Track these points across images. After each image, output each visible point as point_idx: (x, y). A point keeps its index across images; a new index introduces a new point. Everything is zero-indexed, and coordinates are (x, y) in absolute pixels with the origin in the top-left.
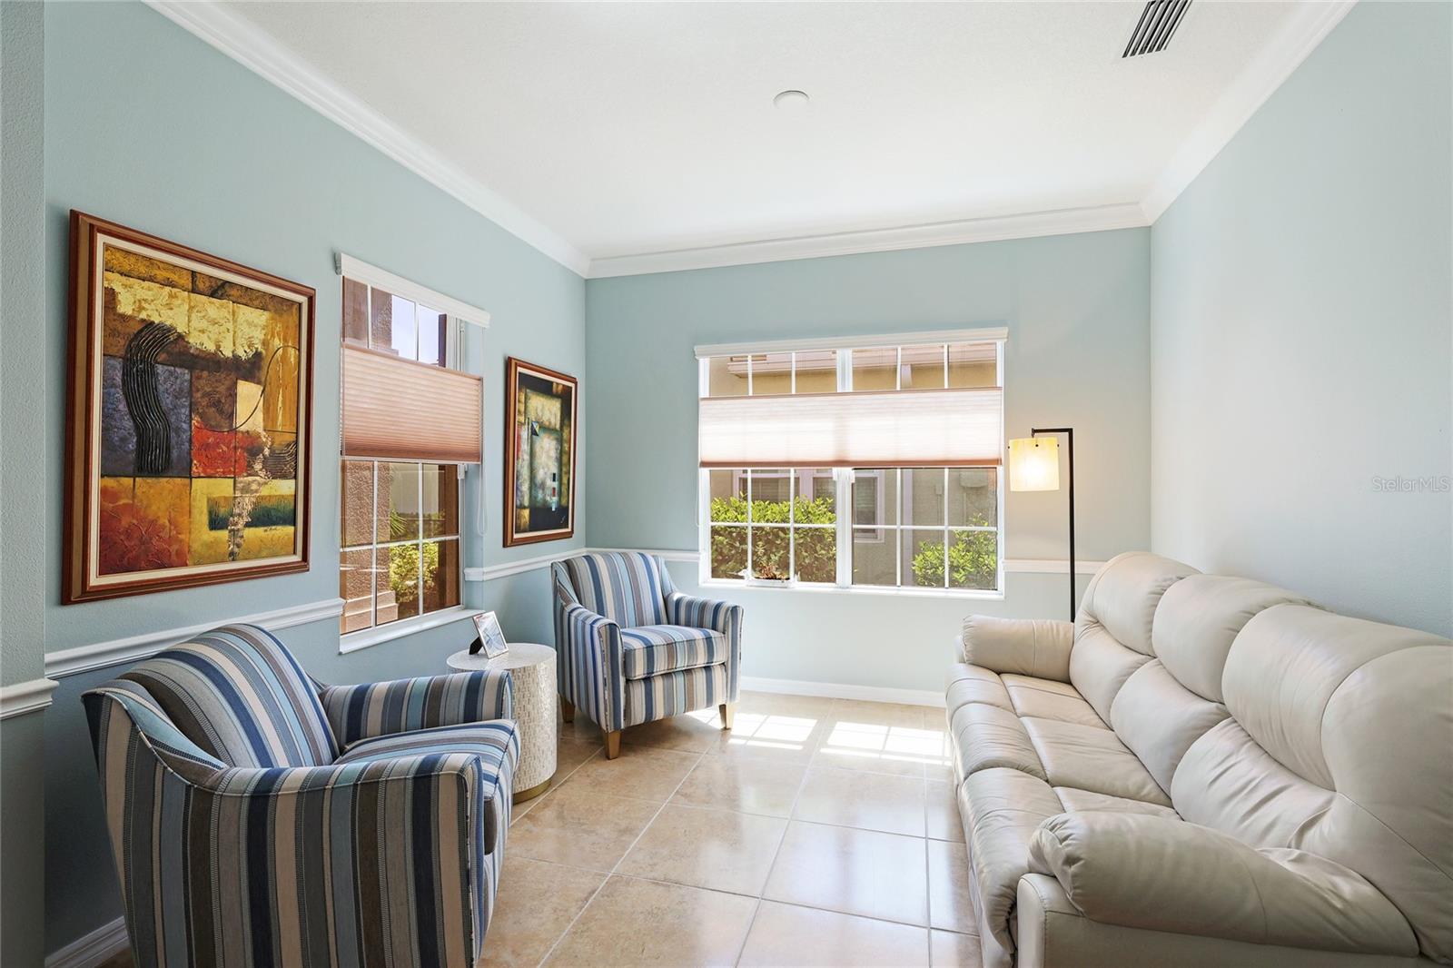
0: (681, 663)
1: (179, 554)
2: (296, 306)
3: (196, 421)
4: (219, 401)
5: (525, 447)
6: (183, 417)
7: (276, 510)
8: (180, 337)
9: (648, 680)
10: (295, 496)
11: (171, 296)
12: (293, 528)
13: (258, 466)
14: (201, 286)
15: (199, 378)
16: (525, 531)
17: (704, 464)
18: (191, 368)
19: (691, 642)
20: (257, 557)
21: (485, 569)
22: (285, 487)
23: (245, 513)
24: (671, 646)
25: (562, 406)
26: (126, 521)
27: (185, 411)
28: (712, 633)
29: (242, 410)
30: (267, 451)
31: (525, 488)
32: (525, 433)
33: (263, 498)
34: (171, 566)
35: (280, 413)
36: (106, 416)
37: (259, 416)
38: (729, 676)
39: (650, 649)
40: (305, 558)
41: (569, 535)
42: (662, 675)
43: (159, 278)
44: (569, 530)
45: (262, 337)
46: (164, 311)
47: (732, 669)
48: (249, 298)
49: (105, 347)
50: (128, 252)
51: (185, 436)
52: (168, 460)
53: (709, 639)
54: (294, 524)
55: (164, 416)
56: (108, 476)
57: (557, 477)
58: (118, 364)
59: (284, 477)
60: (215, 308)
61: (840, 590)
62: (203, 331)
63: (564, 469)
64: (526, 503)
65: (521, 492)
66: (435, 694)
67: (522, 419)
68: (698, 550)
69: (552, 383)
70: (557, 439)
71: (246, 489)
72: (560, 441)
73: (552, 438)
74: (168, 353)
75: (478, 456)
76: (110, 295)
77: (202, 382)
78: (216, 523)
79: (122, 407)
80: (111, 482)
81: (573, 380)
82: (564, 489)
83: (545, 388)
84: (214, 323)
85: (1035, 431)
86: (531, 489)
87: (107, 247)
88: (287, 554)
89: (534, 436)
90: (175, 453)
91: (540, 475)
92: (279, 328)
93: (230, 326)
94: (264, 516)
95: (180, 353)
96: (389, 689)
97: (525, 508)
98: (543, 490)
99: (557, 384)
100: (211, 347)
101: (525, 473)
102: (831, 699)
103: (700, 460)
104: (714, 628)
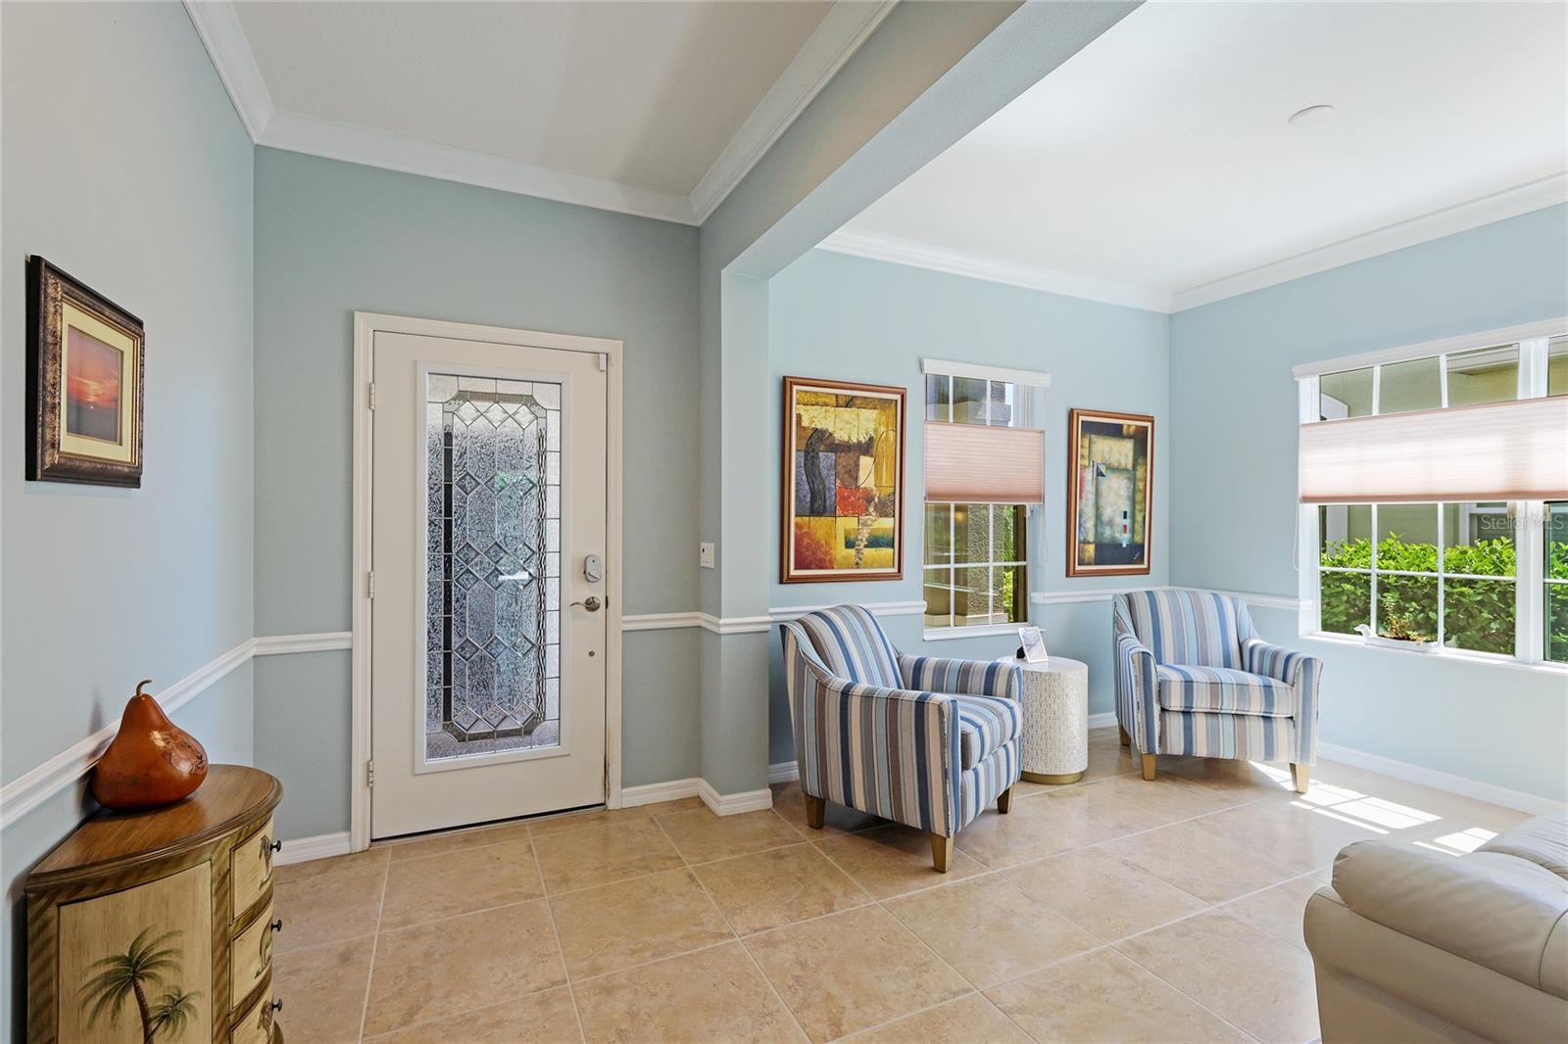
0: (1229, 705)
1: (831, 561)
2: (894, 403)
3: (838, 481)
4: (850, 470)
5: (1089, 487)
6: (832, 481)
7: (883, 538)
8: (831, 434)
9: (1187, 713)
10: (894, 529)
11: (826, 411)
12: (892, 550)
13: (871, 509)
14: (841, 402)
15: (840, 457)
16: (1089, 564)
17: (1307, 499)
18: (836, 452)
20: (871, 567)
21: (1046, 594)
22: (887, 524)
23: (864, 539)
24: (1215, 687)
25: (1135, 447)
26: (806, 541)
27: (833, 477)
28: (1276, 683)
29: (862, 475)
30: (876, 500)
31: (1090, 524)
32: (1089, 475)
33: (874, 529)
34: (826, 568)
35: (884, 474)
36: (797, 484)
37: (872, 476)
38: (1300, 733)
39: (1188, 684)
40: (899, 571)
41: (1146, 571)
42: (1205, 713)
43: (821, 403)
44: (1145, 566)
45: (873, 427)
46: (823, 421)
47: (1303, 727)
48: (867, 403)
49: (797, 446)
50: (806, 392)
51: (833, 493)
52: (825, 507)
53: (1268, 688)
54: (893, 547)
55: (823, 482)
56: (800, 516)
57: (1128, 514)
58: (802, 454)
59: (887, 516)
60: (847, 414)
62: (841, 429)
63: (1138, 507)
64: (1091, 538)
65: (1085, 528)
66: (965, 672)
67: (1086, 463)
68: (1297, 597)
69: (1122, 426)
70: (1129, 479)
71: (865, 524)
72: (1133, 480)
73: (1122, 477)
74: (825, 445)
75: (1040, 497)
76: (799, 416)
77: (841, 459)
78: (849, 544)
79: (804, 478)
80: (799, 519)
81: (1151, 420)
82: (1138, 527)
83: (1115, 432)
84: (848, 423)
86: (1096, 526)
87: (798, 391)
88: (888, 567)
89: (1100, 477)
90: (828, 503)
91: (1107, 513)
92: (884, 419)
93: (856, 423)
94: (874, 542)
95: (830, 444)
96: (937, 663)
97: (1089, 543)
98: (1112, 527)
99: (1129, 426)
100: (846, 438)
101: (1090, 511)
103: (1300, 495)
104: (1284, 678)
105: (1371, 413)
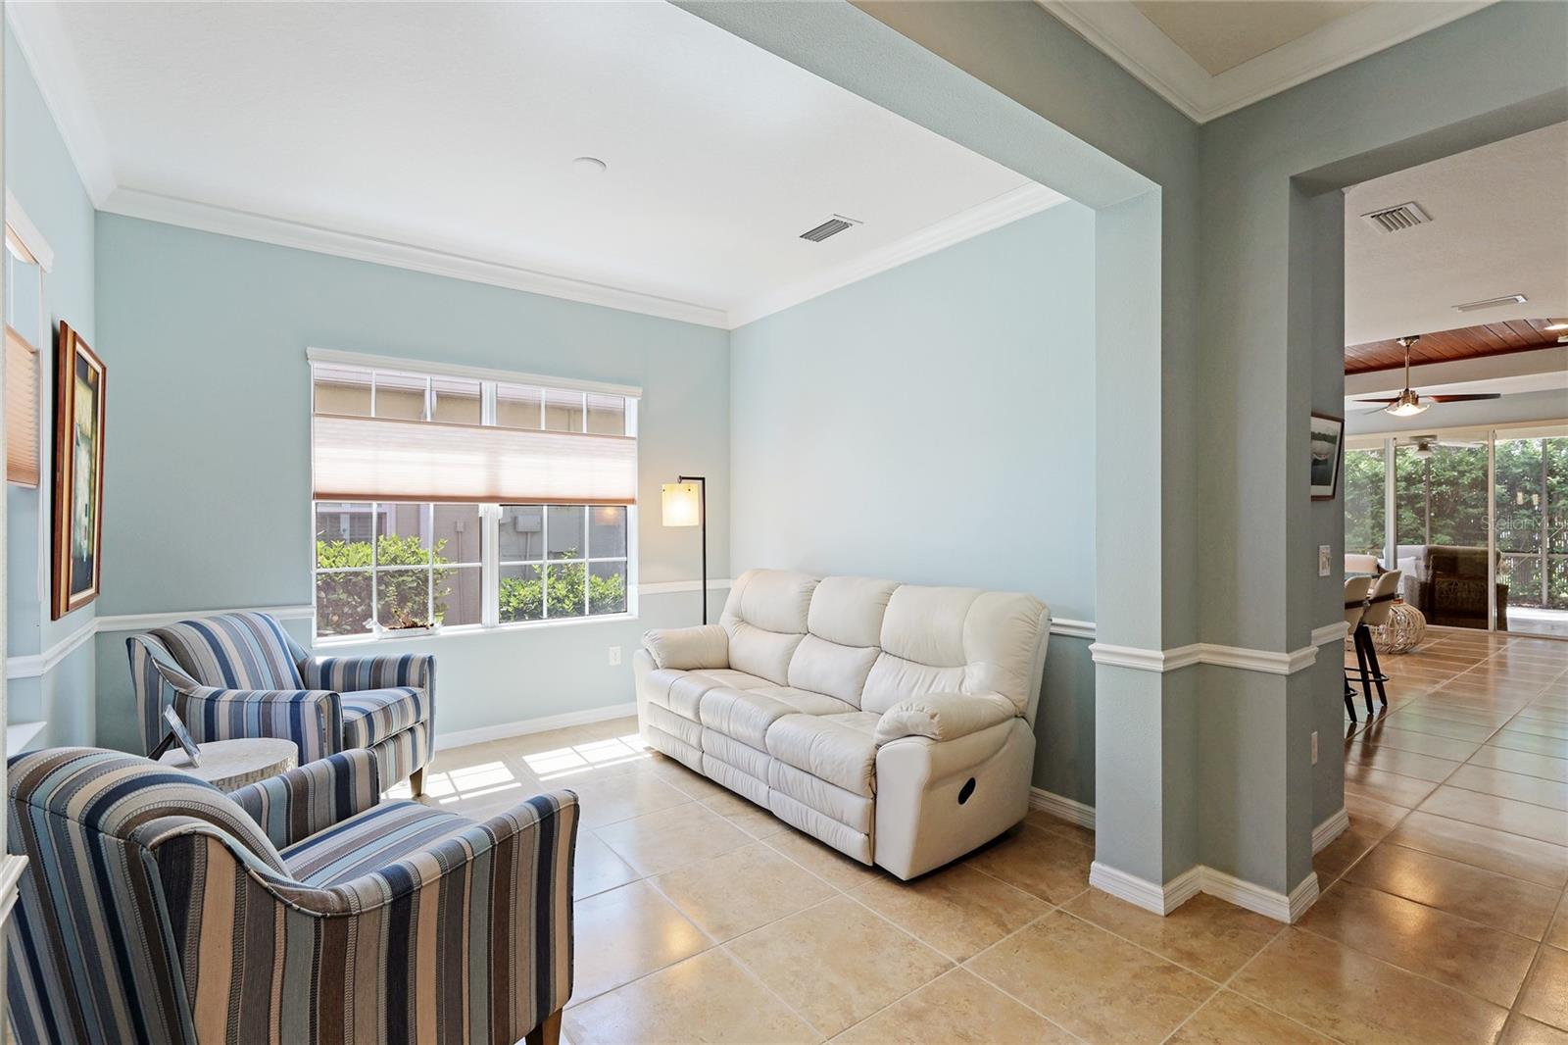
0: (396, 729)
17: (315, 496)
19: (401, 701)
24: (384, 710)
25: (92, 401)
38: (429, 736)
39: (369, 717)
44: (94, 589)
47: (431, 728)
53: (414, 696)
57: (87, 509)
61: (489, 630)
63: (92, 498)
69: (89, 365)
72: (91, 455)
73: (86, 449)
75: (37, 475)
82: (91, 529)
83: (85, 375)
85: (682, 478)
91: (79, 507)
98: (80, 530)
99: (92, 369)
102: (488, 742)
103: (312, 491)
104: (421, 686)
105: (370, 413)
